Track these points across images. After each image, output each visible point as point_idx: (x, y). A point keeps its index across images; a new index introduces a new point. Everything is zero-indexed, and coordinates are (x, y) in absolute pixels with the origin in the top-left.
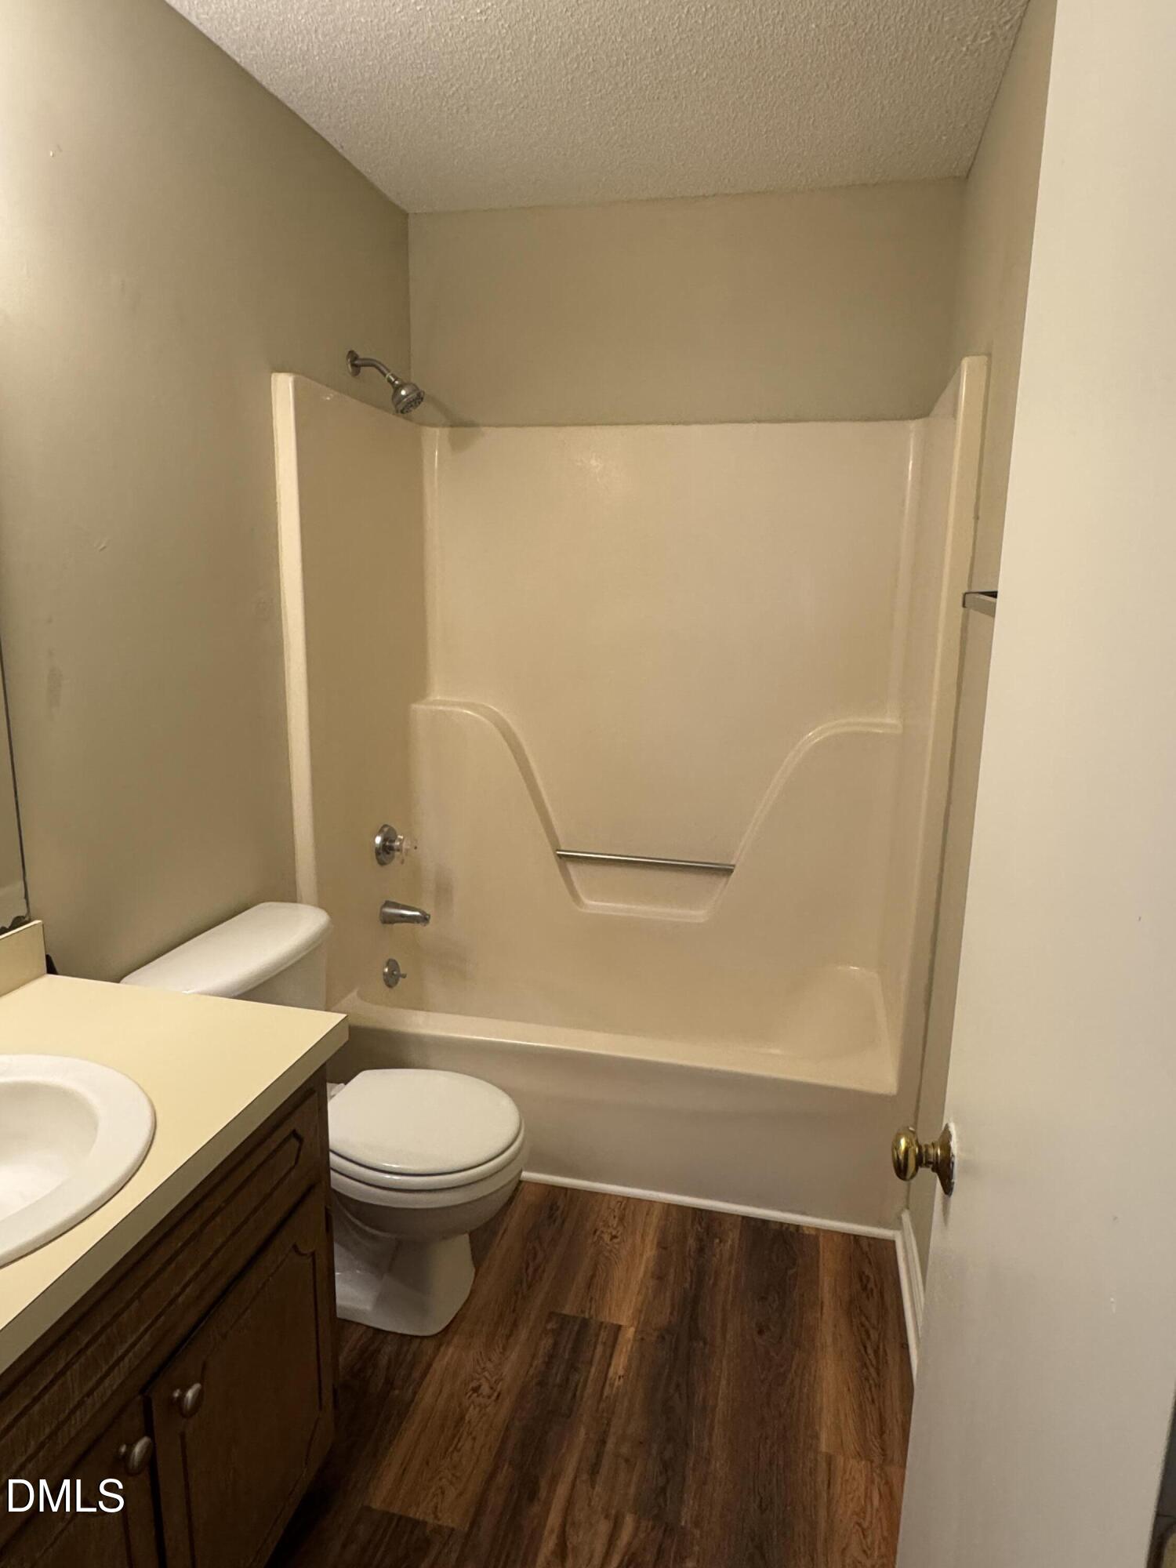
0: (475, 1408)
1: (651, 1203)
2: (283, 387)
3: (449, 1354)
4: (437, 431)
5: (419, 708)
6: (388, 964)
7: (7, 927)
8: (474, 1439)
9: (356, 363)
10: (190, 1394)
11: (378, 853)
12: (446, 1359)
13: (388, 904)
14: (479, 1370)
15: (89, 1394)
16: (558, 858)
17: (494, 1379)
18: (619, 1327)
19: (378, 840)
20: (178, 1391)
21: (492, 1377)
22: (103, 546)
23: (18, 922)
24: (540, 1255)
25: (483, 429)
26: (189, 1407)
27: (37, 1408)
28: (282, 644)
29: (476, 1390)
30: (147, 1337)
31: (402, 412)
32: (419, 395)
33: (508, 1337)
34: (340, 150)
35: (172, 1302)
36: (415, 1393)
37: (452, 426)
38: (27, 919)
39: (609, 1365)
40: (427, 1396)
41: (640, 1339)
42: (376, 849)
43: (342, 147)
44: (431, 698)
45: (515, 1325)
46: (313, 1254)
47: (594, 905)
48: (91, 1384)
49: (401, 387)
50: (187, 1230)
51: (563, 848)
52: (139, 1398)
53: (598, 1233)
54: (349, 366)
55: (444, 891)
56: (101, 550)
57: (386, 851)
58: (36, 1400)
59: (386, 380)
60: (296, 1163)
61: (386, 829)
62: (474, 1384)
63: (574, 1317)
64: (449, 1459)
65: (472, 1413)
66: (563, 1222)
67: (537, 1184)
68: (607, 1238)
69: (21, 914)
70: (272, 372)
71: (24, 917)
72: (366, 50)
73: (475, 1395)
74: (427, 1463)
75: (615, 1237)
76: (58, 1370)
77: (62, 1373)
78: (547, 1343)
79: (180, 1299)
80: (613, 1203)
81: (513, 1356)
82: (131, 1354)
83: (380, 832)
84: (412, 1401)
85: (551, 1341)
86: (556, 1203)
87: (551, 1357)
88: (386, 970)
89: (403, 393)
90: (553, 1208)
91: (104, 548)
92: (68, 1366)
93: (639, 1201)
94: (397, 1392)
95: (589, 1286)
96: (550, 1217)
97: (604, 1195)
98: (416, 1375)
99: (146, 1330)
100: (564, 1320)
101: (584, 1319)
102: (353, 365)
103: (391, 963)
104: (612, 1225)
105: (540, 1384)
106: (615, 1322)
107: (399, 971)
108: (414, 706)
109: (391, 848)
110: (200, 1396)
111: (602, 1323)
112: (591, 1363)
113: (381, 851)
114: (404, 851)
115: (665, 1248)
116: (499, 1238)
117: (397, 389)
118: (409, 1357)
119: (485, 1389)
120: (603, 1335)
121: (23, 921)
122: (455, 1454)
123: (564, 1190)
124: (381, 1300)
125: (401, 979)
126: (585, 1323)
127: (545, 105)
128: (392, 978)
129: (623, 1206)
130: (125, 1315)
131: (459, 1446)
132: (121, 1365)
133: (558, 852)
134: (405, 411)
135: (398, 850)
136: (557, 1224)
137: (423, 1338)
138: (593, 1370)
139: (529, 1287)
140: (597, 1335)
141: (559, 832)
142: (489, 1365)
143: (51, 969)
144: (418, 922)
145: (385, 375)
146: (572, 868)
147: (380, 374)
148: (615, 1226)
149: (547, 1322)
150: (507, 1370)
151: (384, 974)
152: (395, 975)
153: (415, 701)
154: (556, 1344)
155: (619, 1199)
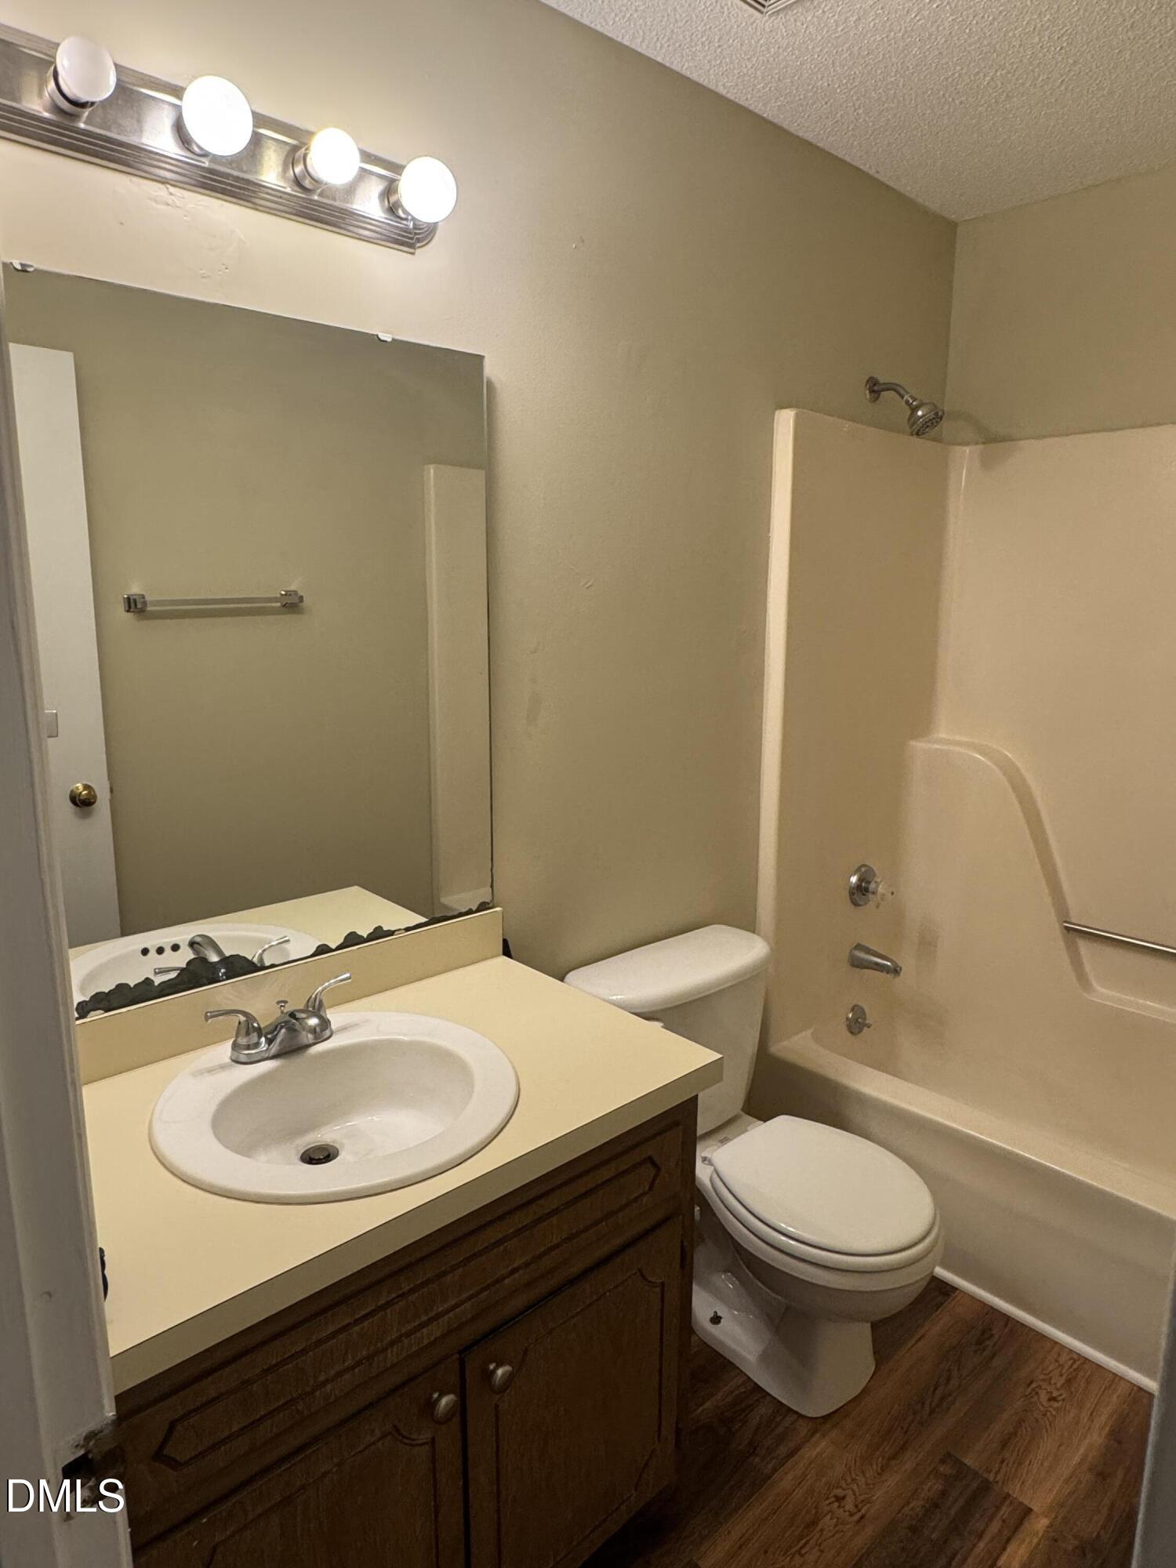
0: (831, 1519)
1: (1116, 1378)
2: (785, 422)
3: (820, 1447)
4: (967, 449)
5: (919, 745)
6: (853, 1010)
7: (474, 909)
8: (822, 1551)
9: (875, 388)
10: (500, 1372)
11: (852, 894)
12: (818, 1450)
13: (859, 947)
14: (849, 1480)
15: (408, 1335)
16: (1065, 931)
17: (862, 1498)
18: (1029, 1511)
19: (854, 879)
20: (494, 1364)
21: (860, 1495)
22: (589, 584)
23: (483, 907)
24: (954, 1382)
25: (1022, 442)
26: (497, 1383)
27: (357, 1328)
28: (762, 674)
29: (839, 1499)
30: (468, 1305)
31: (917, 434)
32: (936, 414)
33: (894, 1457)
34: (876, 176)
35: (497, 1281)
36: (775, 1470)
37: (984, 443)
38: (491, 905)
39: (1004, 1549)
40: (786, 1480)
41: (1054, 1538)
42: (851, 888)
43: (878, 172)
44: (935, 736)
45: (903, 1448)
46: (663, 1284)
47: (1105, 994)
48: (409, 1327)
49: (917, 408)
50: (521, 1219)
51: (1073, 921)
52: (457, 1356)
53: (1034, 1385)
54: (867, 392)
55: (927, 944)
56: (587, 588)
57: (861, 892)
58: (357, 1322)
59: (904, 403)
60: (651, 1188)
61: (863, 869)
62: (839, 1492)
63: (976, 1473)
64: (788, 1559)
65: (827, 1522)
66: (994, 1355)
67: (973, 1299)
68: (1043, 1397)
69: (486, 901)
70: (776, 409)
71: (488, 904)
72: (886, 67)
73: (836, 1504)
74: (766, 1552)
75: (1054, 1399)
76: (379, 1304)
77: (382, 1308)
78: (932, 1487)
79: (507, 1281)
80: (1064, 1358)
81: (892, 1480)
82: (451, 1315)
83: (858, 870)
84: (770, 1478)
85: (939, 1487)
86: (990, 1329)
87: (934, 1505)
88: (850, 1015)
89: (920, 413)
90: (986, 1333)
91: (591, 586)
92: (389, 1304)
93: (1099, 1367)
94: (757, 1460)
95: (1004, 1444)
96: (979, 1342)
97: (1055, 1343)
98: (783, 1450)
99: (469, 1298)
100: (962, 1471)
101: (987, 1481)
102: (872, 391)
103: (856, 1008)
104: (1055, 1384)
105: (914, 1529)
106: (1026, 1503)
107: (865, 1019)
108: (913, 743)
109: (867, 890)
110: (510, 1379)
111: (1008, 1495)
112: (980, 1536)
113: (855, 891)
114: (879, 894)
115: (1119, 1442)
116: (913, 1341)
117: (914, 410)
118: (780, 1430)
119: (849, 1504)
120: (1005, 1511)
121: (487, 906)
122: (797, 1557)
123: (1007, 1319)
124: (764, 1357)
125: (865, 1029)
126: (986, 1487)
127: (1101, 65)
128: (857, 1024)
129: (1075, 1366)
130: (449, 1278)
131: (803, 1551)
132: (440, 1320)
133: (1066, 924)
134: (920, 433)
135: (873, 893)
136: (985, 1353)
137: (800, 1416)
138: (981, 1545)
139: (932, 1412)
140: (998, 1508)
141: (1071, 901)
142: (862, 1480)
143: (507, 952)
144: (888, 973)
145: (902, 397)
146: (1084, 947)
147: (897, 396)
148: (1059, 1385)
149: (942, 1461)
150: (879, 1494)
151: (847, 1019)
152: (859, 1023)
153: (915, 737)
154: (944, 1494)
155: (1075, 1357)
